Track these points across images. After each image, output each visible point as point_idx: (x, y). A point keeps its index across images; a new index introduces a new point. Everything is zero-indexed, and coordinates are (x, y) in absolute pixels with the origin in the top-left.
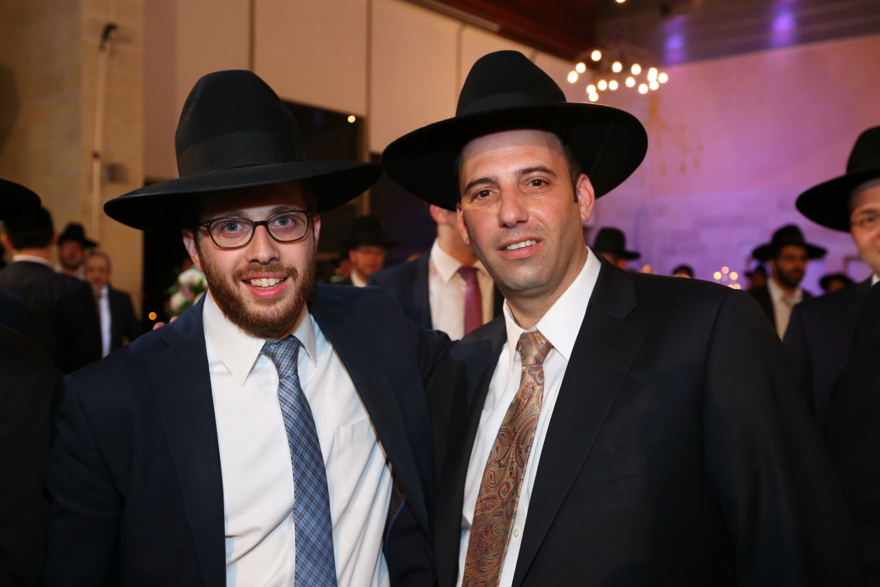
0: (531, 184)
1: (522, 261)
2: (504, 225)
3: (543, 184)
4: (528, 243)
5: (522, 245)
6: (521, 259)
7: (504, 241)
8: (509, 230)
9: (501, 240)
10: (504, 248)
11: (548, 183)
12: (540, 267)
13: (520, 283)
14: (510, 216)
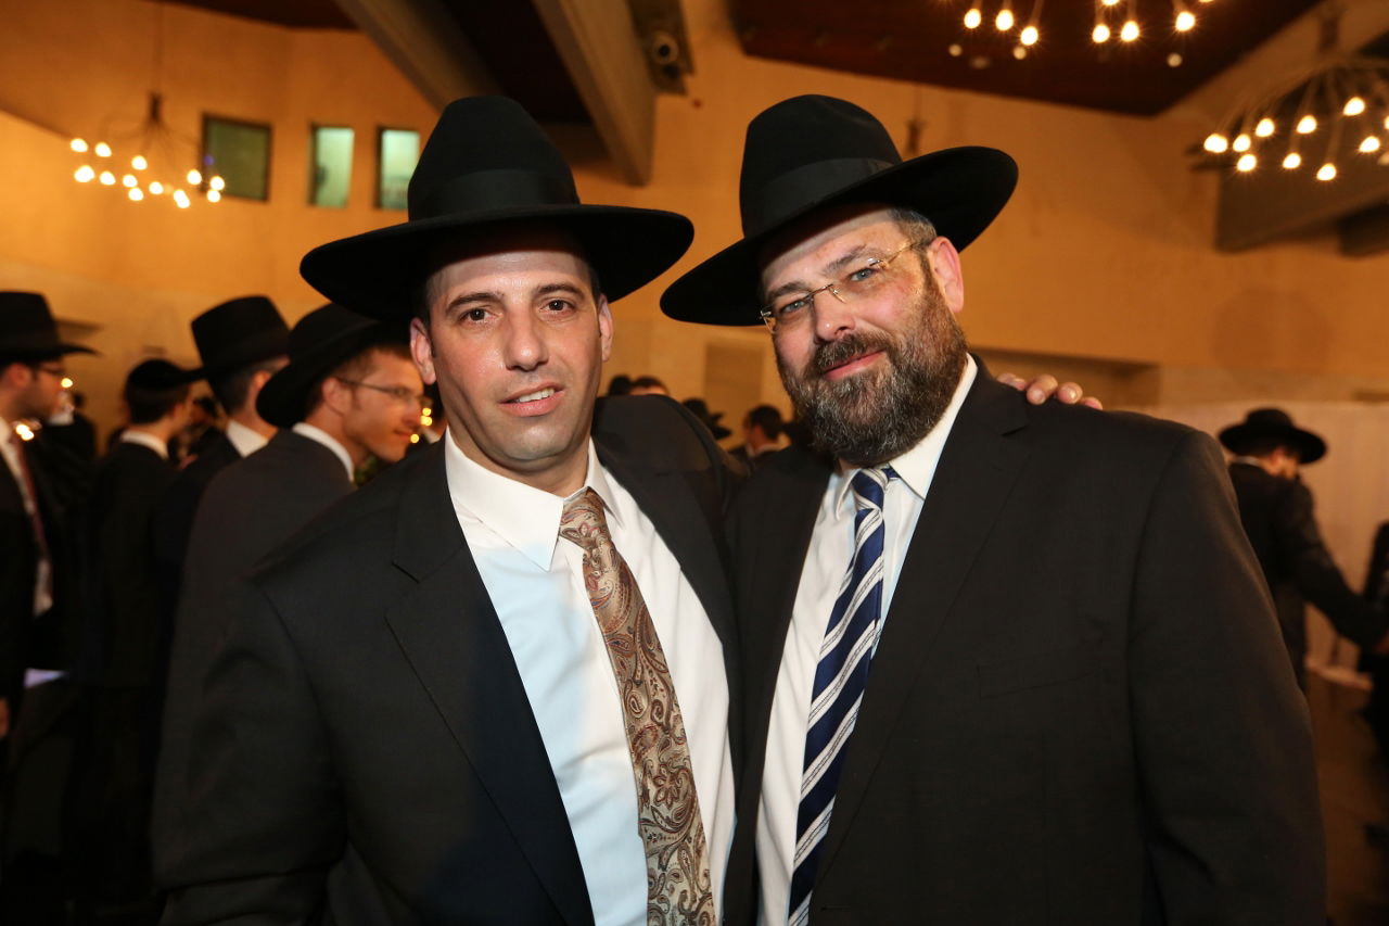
0: (548, 308)
1: (536, 418)
2: (516, 367)
3: (565, 307)
4: (545, 394)
5: (538, 396)
6: (536, 416)
7: (513, 391)
8: (522, 373)
9: (509, 390)
10: (512, 401)
11: (573, 307)
12: (560, 427)
13: (531, 449)
14: (526, 353)
